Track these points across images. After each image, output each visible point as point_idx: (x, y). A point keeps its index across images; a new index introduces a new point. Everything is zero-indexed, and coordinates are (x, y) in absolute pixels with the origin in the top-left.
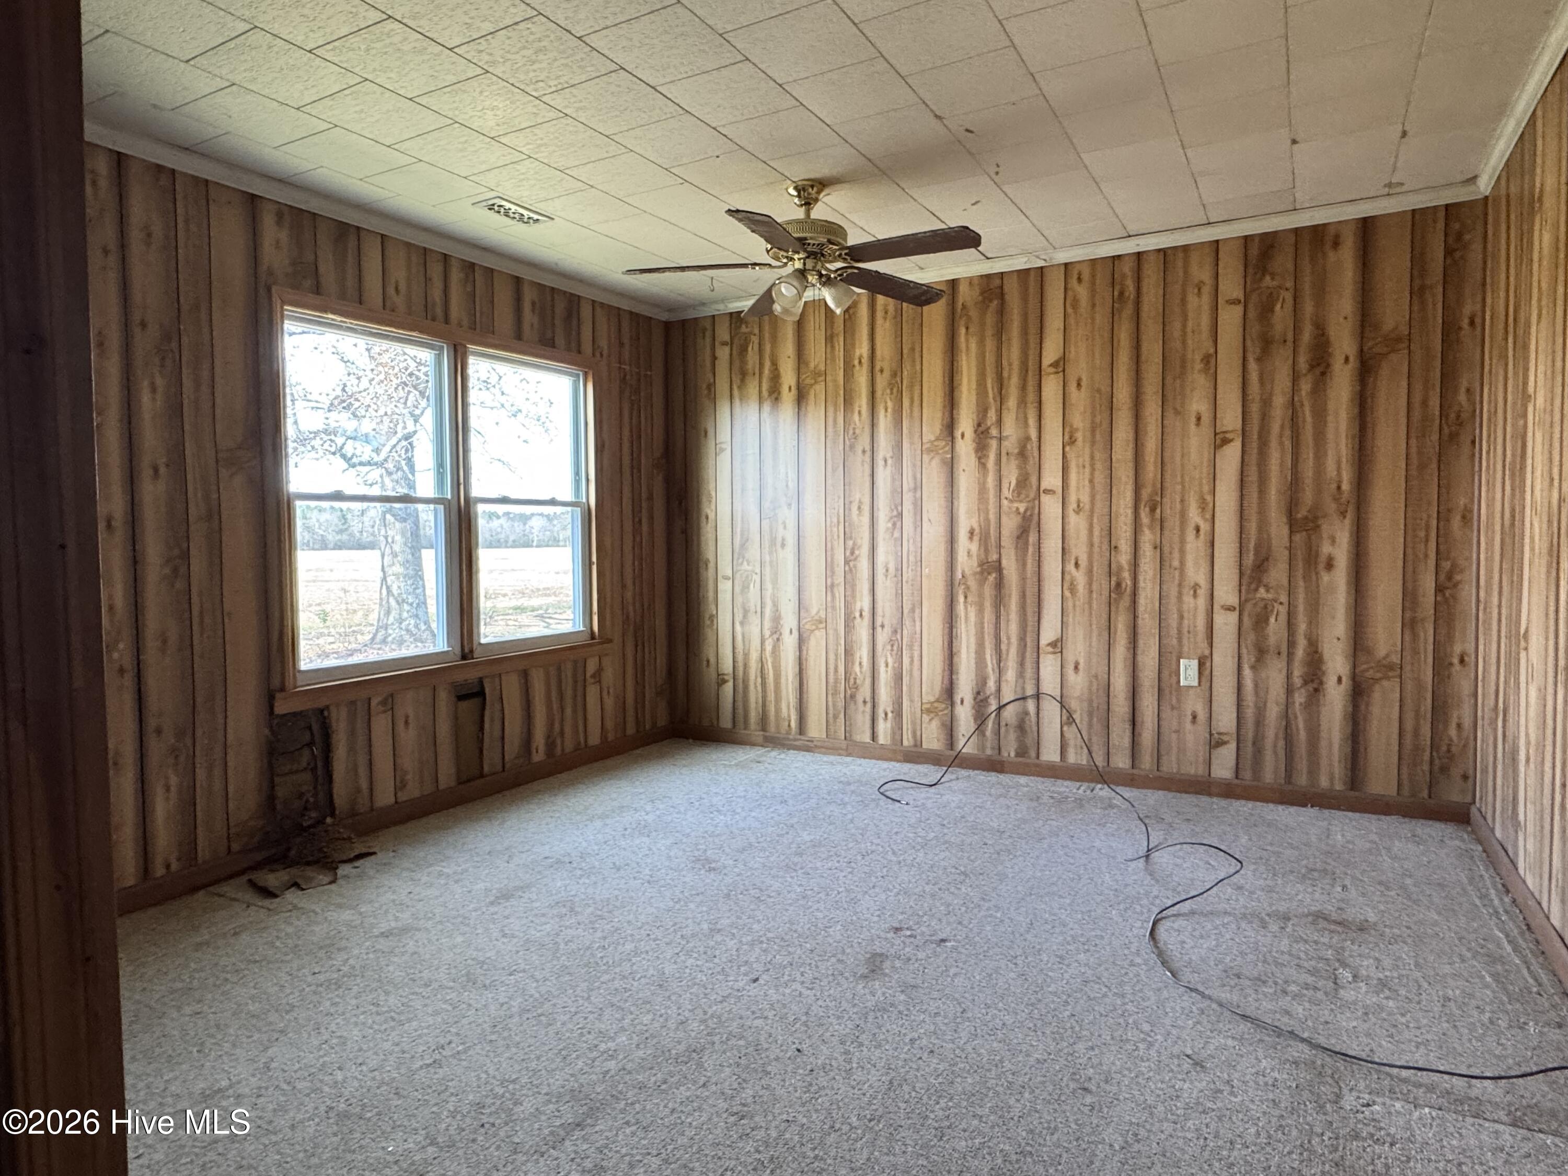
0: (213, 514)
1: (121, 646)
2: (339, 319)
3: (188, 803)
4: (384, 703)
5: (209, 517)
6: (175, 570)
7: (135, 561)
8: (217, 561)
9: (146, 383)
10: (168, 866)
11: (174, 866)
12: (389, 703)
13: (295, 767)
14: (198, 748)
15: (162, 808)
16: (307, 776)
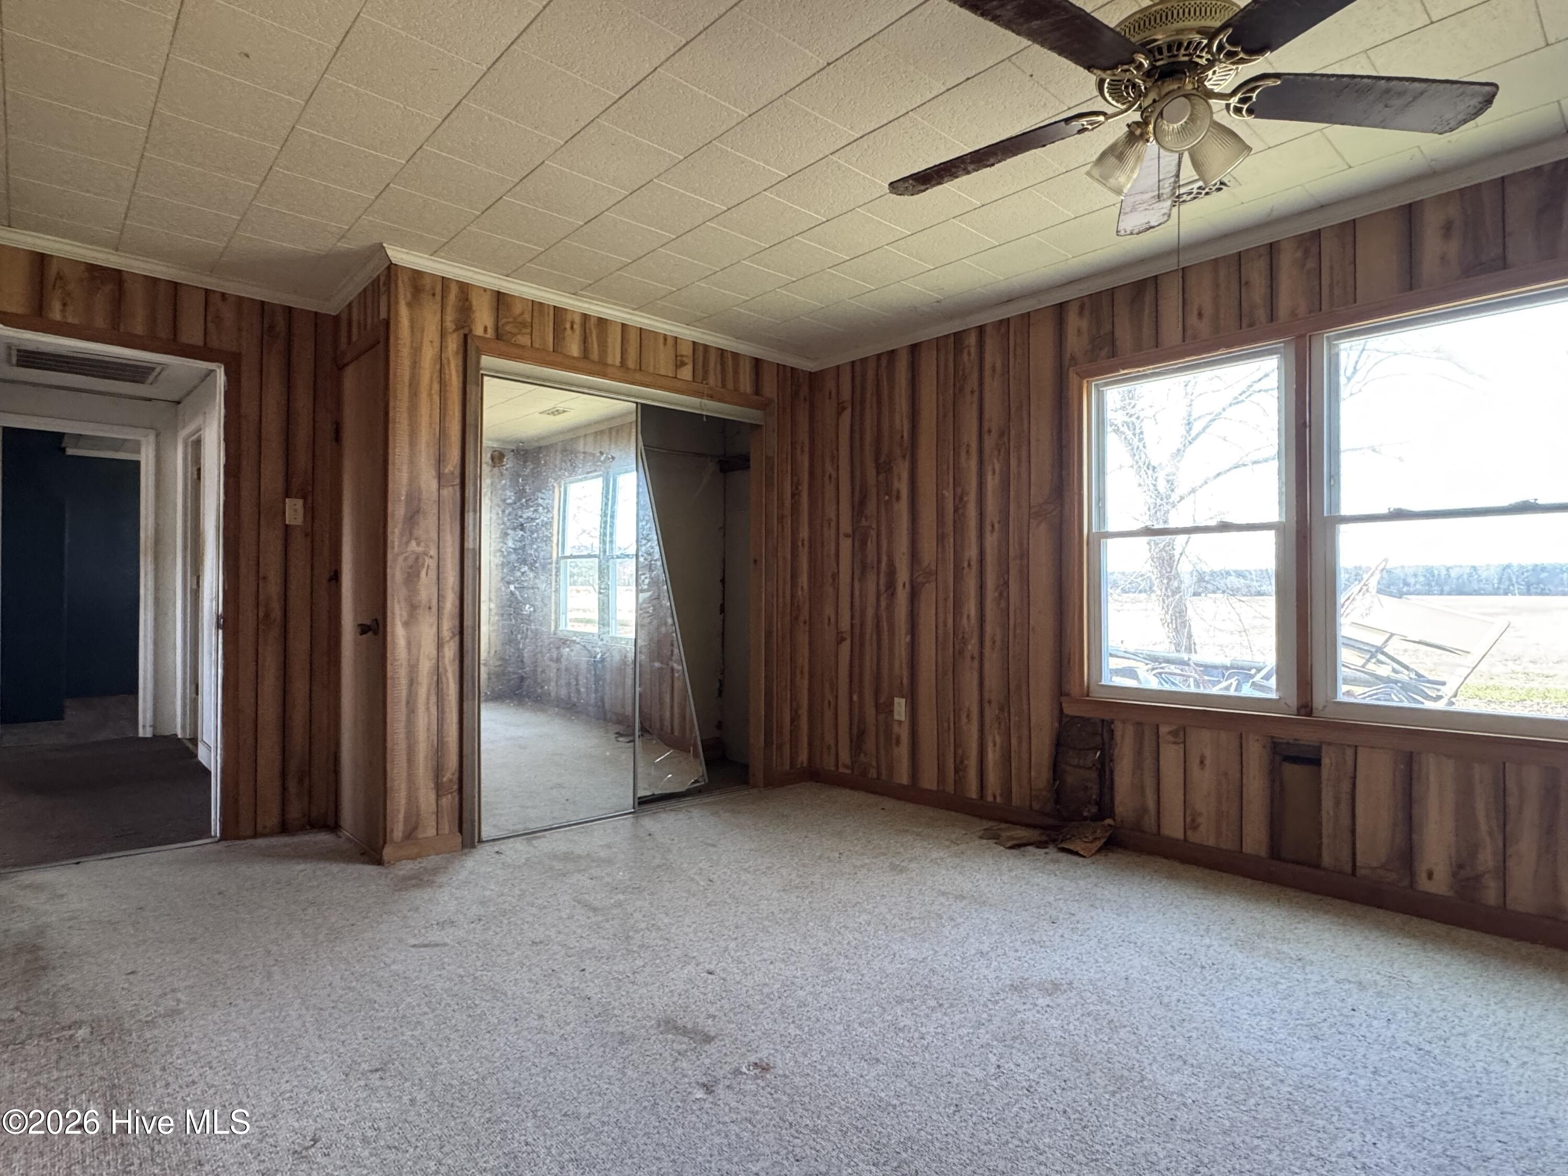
0: (1024, 555)
1: (973, 642)
2: (1141, 369)
3: (1006, 757)
4: (1175, 733)
5: (1021, 557)
6: (1001, 594)
7: (982, 587)
8: (1026, 588)
9: (990, 468)
10: (995, 797)
11: (998, 799)
12: (1180, 735)
13: (1082, 762)
14: (1012, 723)
15: (992, 756)
16: (1094, 775)
